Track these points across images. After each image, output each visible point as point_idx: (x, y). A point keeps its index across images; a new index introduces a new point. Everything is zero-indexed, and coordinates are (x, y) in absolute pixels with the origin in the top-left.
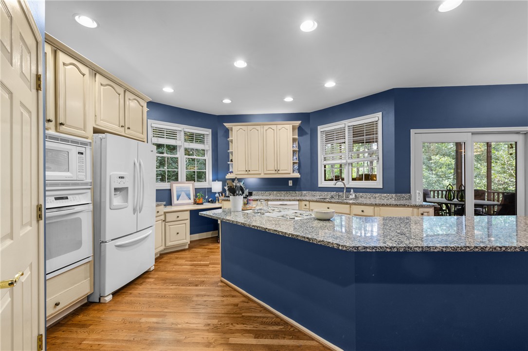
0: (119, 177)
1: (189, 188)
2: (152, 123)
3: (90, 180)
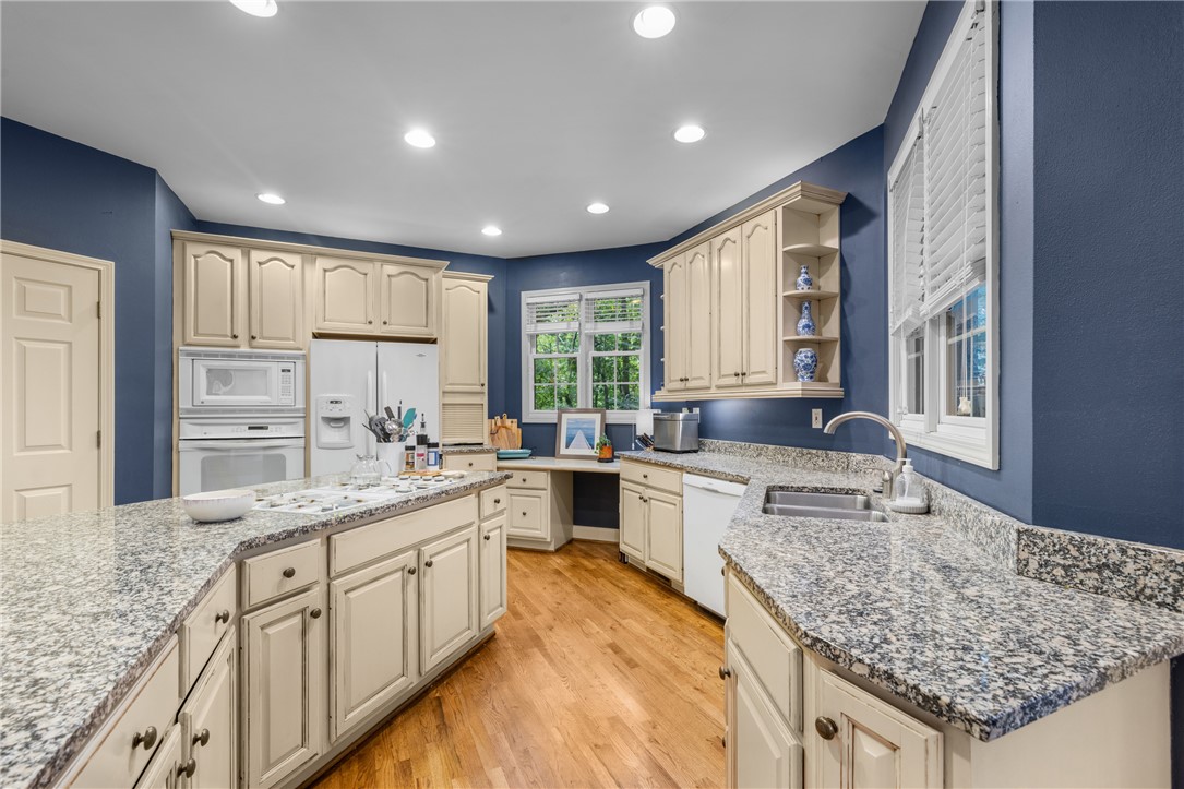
0: (331, 402)
1: (593, 422)
2: (527, 298)
3: (300, 405)
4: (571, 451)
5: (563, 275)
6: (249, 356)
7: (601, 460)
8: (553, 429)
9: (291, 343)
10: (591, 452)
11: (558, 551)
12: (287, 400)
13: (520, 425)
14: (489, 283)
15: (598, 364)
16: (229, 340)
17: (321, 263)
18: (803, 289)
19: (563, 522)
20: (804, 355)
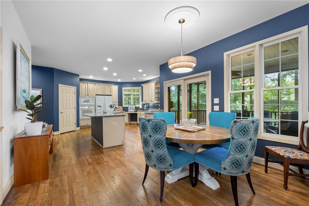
0: (99, 104)
1: (133, 107)
2: (123, 88)
3: (94, 104)
4: (130, 111)
5: (129, 85)
6: (88, 98)
7: (135, 112)
8: (128, 108)
9: (93, 96)
10: (133, 111)
11: (129, 124)
12: (92, 104)
13: (122, 107)
14: (118, 87)
15: (134, 98)
16: (85, 96)
17: (97, 85)
18: (157, 91)
19: (129, 121)
20: (157, 98)
